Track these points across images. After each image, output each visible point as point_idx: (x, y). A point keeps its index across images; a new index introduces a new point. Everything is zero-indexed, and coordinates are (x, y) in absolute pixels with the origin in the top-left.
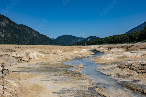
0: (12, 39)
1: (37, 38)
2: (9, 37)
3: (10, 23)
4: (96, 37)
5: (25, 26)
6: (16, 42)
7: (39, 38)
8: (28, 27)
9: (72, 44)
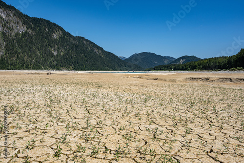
0: (67, 58)
1: (101, 57)
2: (64, 56)
3: (64, 34)
4: (193, 56)
5: (83, 38)
6: (73, 63)
7: (104, 56)
8: (87, 41)
9: (154, 67)
